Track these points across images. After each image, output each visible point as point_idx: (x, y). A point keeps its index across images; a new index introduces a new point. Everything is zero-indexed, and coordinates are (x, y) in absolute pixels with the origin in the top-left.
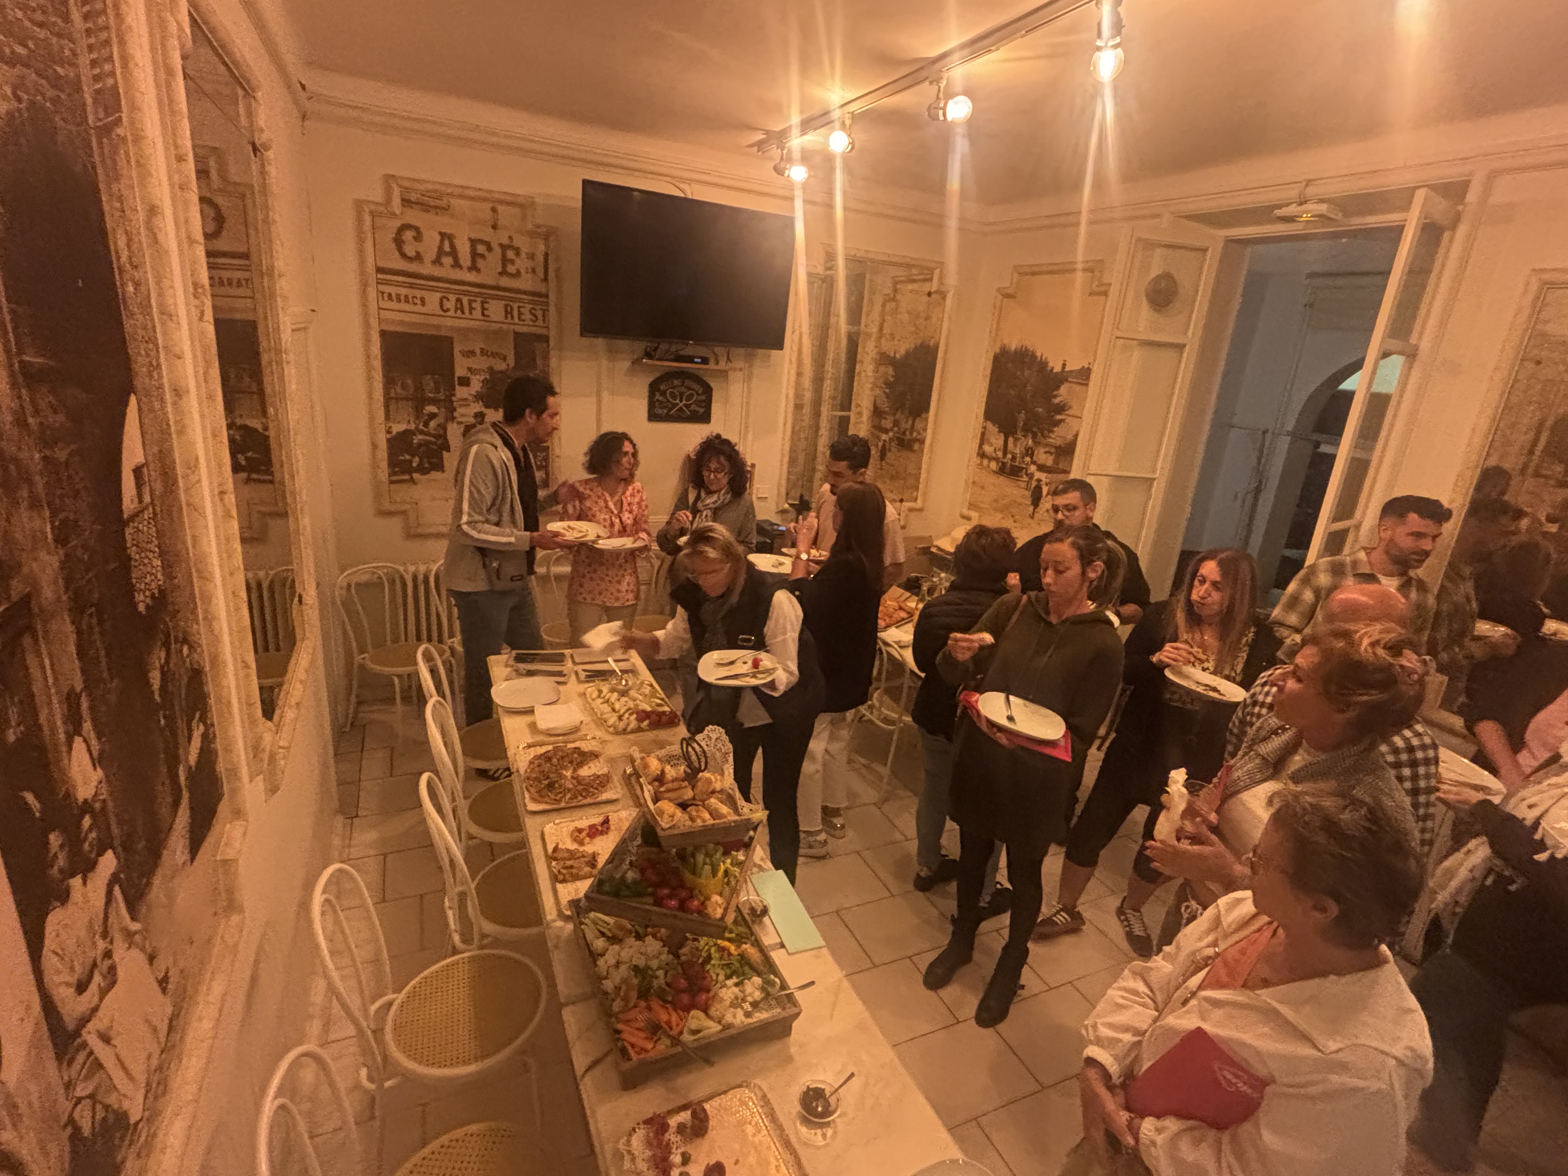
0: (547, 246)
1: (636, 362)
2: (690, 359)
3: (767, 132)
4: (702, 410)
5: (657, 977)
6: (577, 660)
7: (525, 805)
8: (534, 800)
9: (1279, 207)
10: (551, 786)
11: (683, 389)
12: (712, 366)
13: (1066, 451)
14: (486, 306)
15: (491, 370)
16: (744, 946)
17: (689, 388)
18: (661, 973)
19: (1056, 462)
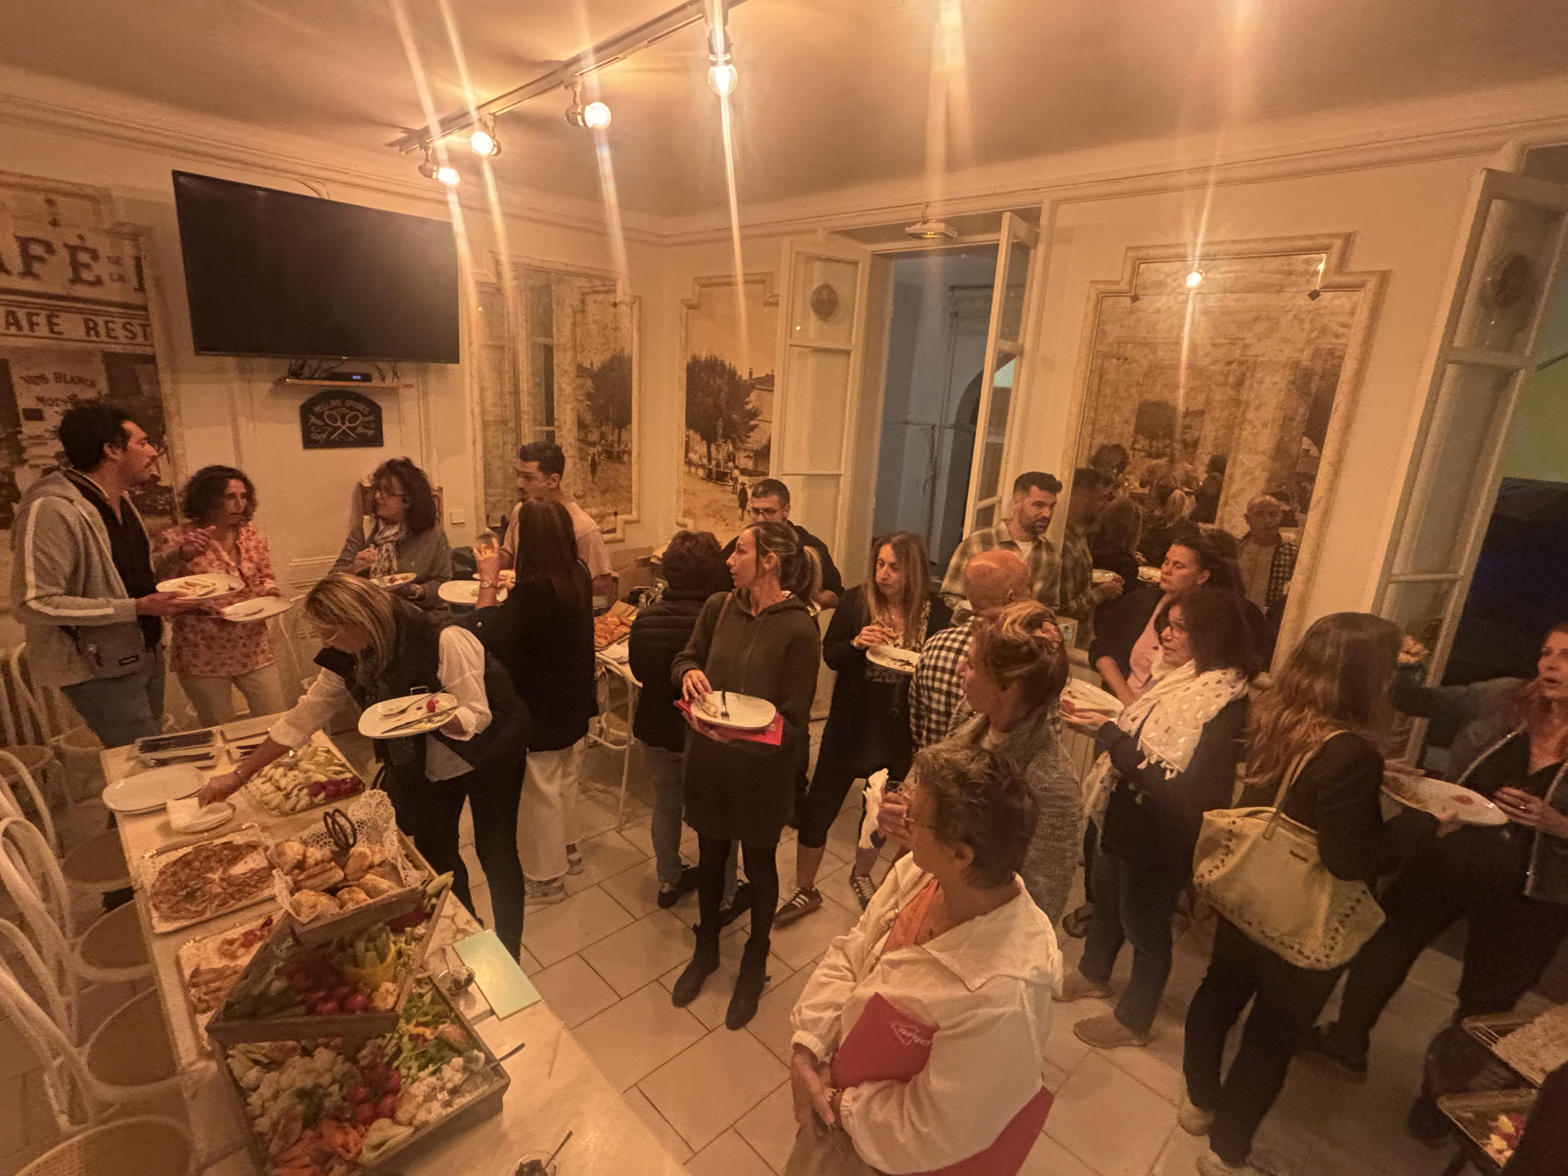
0: (137, 248)
1: (280, 381)
2: (348, 377)
3: (406, 130)
4: (371, 433)
5: (331, 1095)
6: (229, 736)
7: (152, 928)
8: (165, 918)
9: (909, 225)
10: (190, 896)
11: (344, 410)
12: (376, 382)
13: (763, 454)
14: (55, 320)
15: (73, 398)
16: (441, 1027)
17: (351, 409)
18: (335, 1088)
19: (756, 464)
